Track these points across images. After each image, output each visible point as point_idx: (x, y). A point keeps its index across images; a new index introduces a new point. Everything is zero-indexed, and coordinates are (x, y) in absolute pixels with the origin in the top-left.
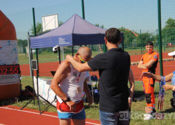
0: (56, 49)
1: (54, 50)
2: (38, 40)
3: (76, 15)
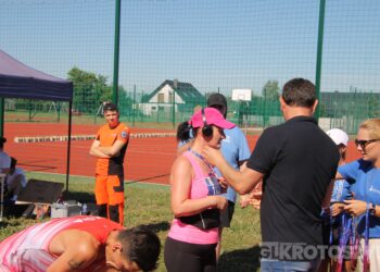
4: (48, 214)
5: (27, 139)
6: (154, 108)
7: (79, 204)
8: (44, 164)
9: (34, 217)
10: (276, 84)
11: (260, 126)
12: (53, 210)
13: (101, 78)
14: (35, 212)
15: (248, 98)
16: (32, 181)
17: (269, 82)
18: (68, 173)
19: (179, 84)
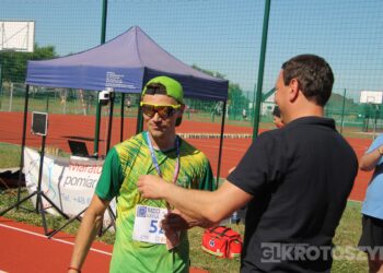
0: (106, 95)
1: (102, 96)
2: (51, 68)
3: (138, 29)
6: (270, 108)
15: (379, 101)
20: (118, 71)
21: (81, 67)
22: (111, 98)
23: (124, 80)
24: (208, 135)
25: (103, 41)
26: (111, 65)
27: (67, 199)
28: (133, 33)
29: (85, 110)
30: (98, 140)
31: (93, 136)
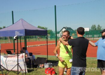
0: (16, 37)
1: (14, 38)
3: (22, 19)
4: (44, 67)
5: (30, 46)
6: (61, 35)
7: (52, 63)
8: (37, 53)
9: (40, 68)
10: (95, 25)
11: (92, 38)
12: (45, 65)
13: (46, 28)
14: (40, 66)
15: (88, 30)
16: (38, 58)
17: (93, 25)
18: (47, 55)
19: (67, 28)
20: (18, 31)
21: (8, 31)
22: (17, 38)
23: (20, 33)
24: (45, 44)
25: (13, 23)
26: (16, 29)
27: (8, 66)
28: (21, 21)
29: (10, 42)
30: (15, 49)
31: (13, 49)
